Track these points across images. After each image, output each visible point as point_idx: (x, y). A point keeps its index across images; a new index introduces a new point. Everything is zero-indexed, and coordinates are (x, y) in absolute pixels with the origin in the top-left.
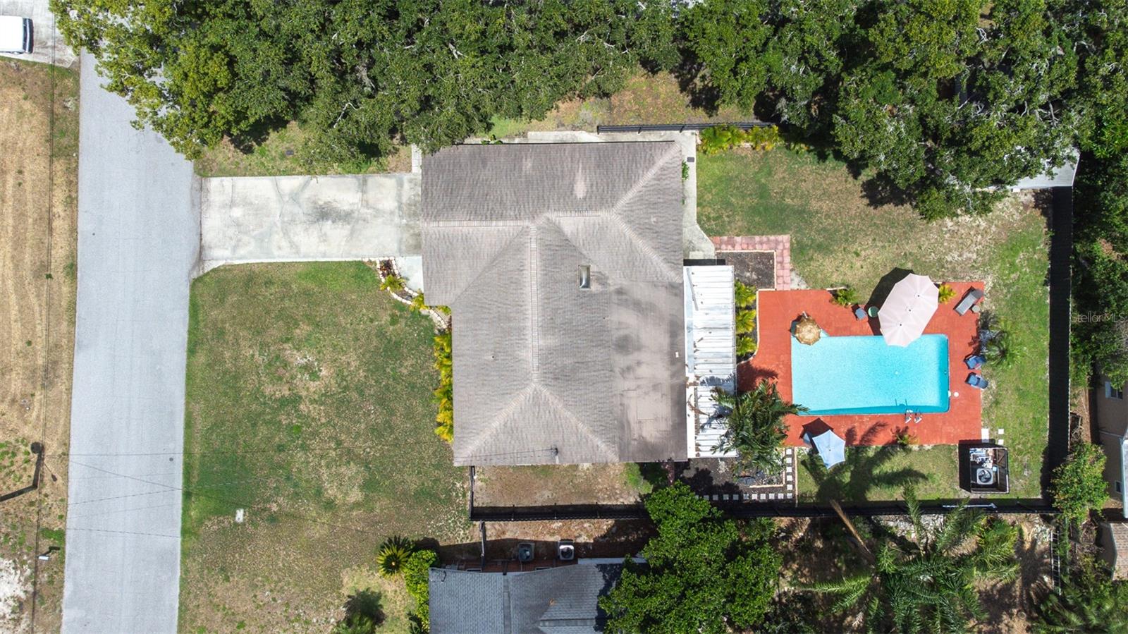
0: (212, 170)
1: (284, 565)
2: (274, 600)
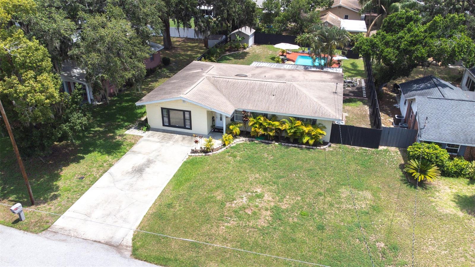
0: (47, 222)
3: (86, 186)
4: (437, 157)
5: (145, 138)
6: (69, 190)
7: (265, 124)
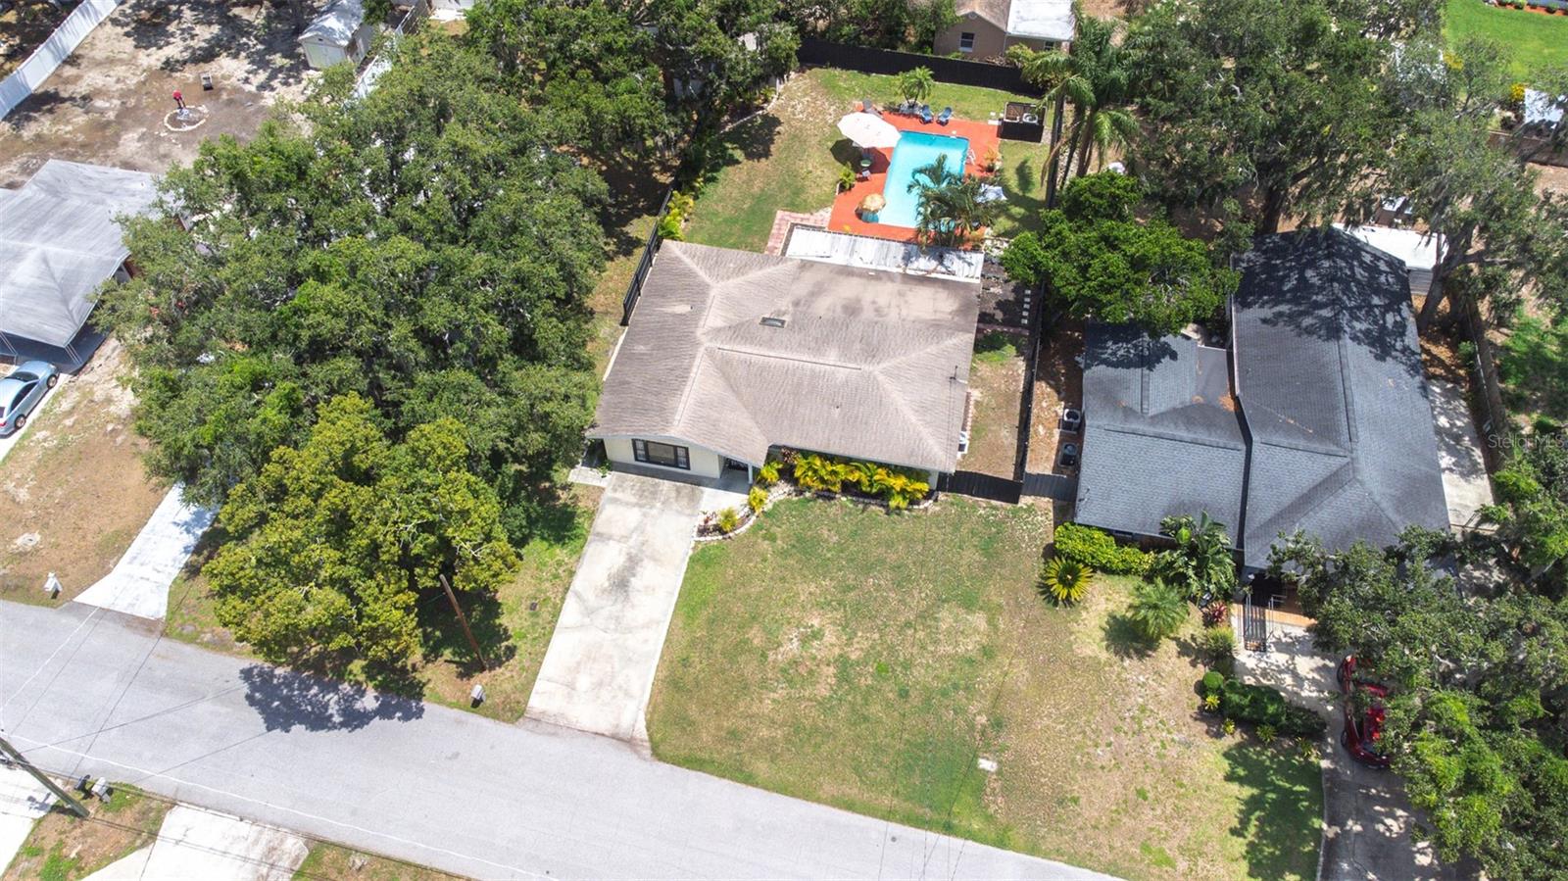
0: (518, 702)
1: (1063, 723)
2: (1109, 745)
3: (548, 626)
4: (1093, 558)
5: (609, 493)
6: (525, 637)
7: (823, 473)
